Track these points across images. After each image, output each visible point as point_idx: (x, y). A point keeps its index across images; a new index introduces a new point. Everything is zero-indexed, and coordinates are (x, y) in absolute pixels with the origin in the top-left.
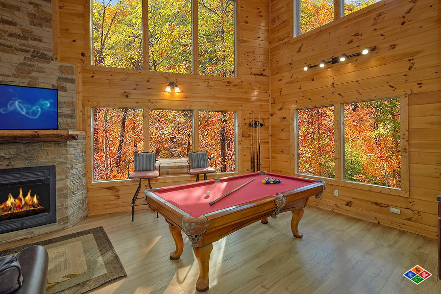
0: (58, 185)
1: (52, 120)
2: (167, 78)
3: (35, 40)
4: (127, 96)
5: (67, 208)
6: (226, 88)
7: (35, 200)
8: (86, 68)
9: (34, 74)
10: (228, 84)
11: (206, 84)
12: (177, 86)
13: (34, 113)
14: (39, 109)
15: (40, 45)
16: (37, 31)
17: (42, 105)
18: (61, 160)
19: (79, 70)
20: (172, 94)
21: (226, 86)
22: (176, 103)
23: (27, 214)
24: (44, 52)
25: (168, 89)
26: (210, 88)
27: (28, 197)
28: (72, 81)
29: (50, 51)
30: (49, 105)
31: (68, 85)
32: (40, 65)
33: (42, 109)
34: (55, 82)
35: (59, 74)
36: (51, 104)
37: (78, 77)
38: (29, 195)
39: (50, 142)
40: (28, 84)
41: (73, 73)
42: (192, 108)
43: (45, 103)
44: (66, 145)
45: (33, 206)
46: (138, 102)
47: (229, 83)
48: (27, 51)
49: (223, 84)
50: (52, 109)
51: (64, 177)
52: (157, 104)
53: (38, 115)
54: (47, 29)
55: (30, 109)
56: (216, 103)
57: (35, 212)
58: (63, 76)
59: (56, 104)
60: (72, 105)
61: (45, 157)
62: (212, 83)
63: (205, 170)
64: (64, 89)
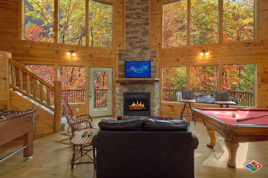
0: (151, 101)
1: (148, 74)
2: (201, 48)
3: (143, 42)
4: (178, 61)
5: (154, 111)
6: (246, 48)
7: (143, 106)
8: (161, 50)
9: (143, 56)
10: (247, 45)
11: (229, 47)
12: (207, 52)
13: (140, 71)
14: (142, 70)
15: (145, 44)
16: (144, 38)
17: (143, 68)
18: (152, 91)
19: (158, 51)
20: (204, 57)
21: (247, 46)
22: (206, 62)
23: (140, 110)
24: (146, 46)
25: (202, 54)
26: (232, 49)
27: (140, 104)
28: (155, 57)
29: (148, 45)
30: (146, 68)
31: (154, 59)
32: (145, 52)
33: (143, 70)
34: (149, 58)
35: (151, 55)
36: (147, 67)
37: (158, 55)
38: (141, 103)
39: (149, 83)
40: (141, 60)
41: (156, 53)
42: (218, 63)
43: (145, 67)
44: (154, 84)
45: (142, 108)
46: (183, 63)
47: (249, 43)
48: (141, 47)
49: (243, 45)
50: (148, 69)
51: (153, 98)
52: (194, 63)
53: (142, 72)
54: (147, 37)
55: (138, 70)
56: (237, 59)
57: (143, 110)
58: (152, 55)
59: (150, 67)
60: (155, 67)
61: (147, 89)
62: (233, 46)
63: (228, 102)
64: (153, 61)
